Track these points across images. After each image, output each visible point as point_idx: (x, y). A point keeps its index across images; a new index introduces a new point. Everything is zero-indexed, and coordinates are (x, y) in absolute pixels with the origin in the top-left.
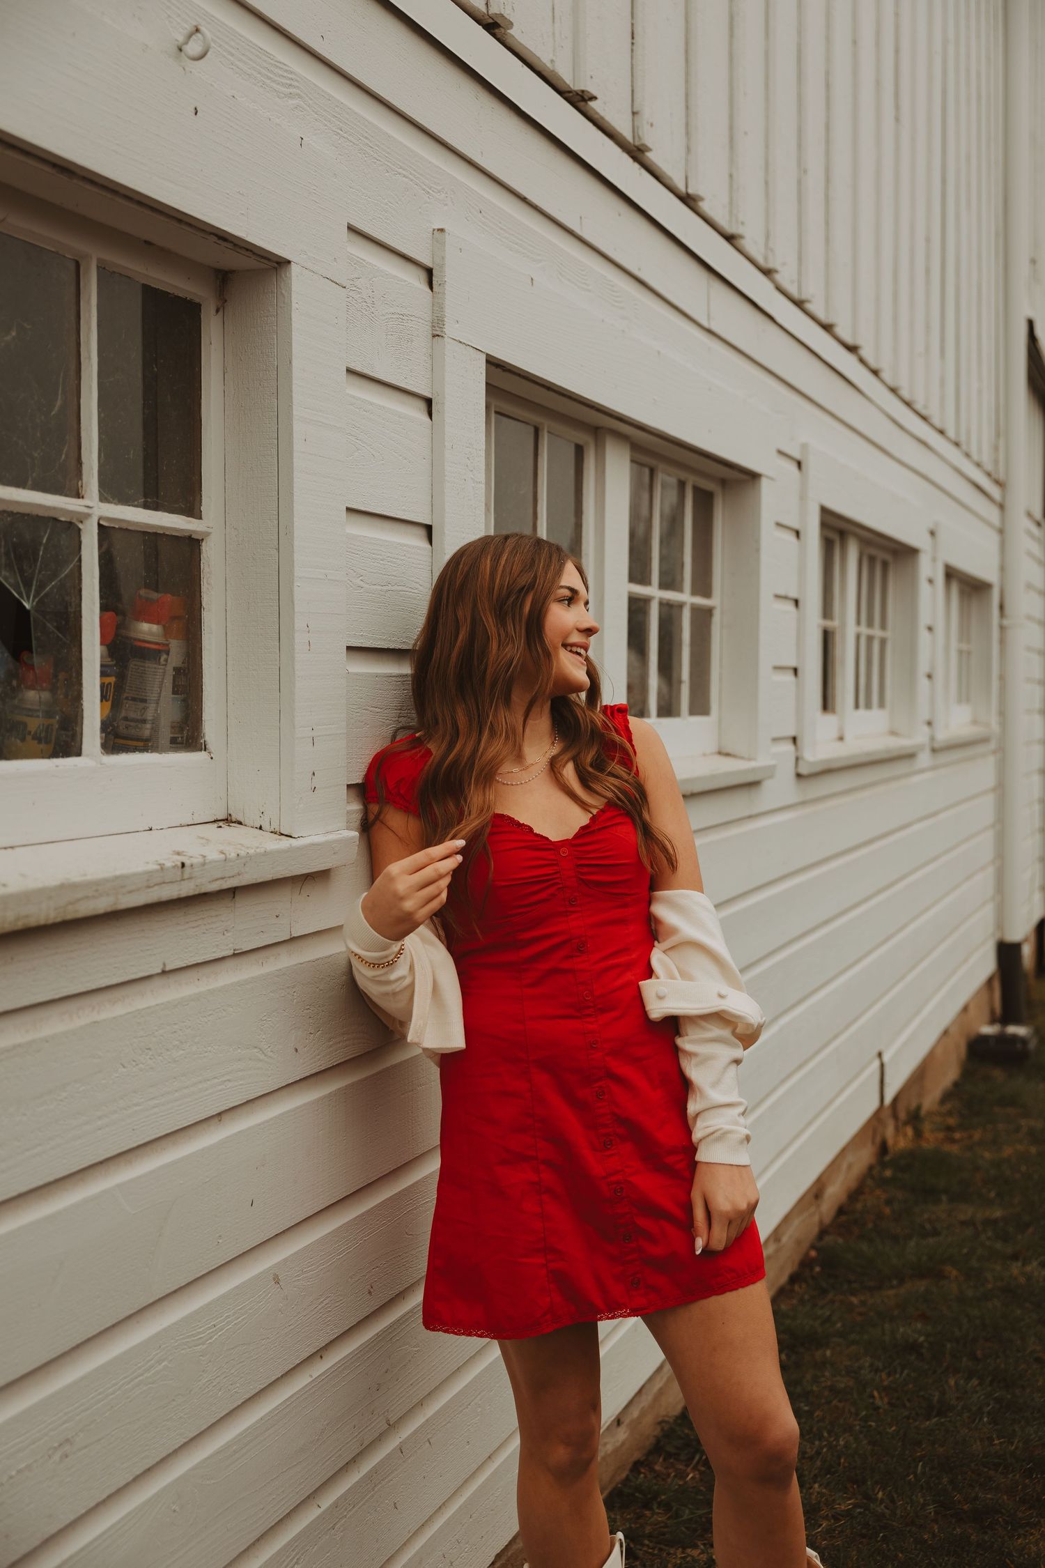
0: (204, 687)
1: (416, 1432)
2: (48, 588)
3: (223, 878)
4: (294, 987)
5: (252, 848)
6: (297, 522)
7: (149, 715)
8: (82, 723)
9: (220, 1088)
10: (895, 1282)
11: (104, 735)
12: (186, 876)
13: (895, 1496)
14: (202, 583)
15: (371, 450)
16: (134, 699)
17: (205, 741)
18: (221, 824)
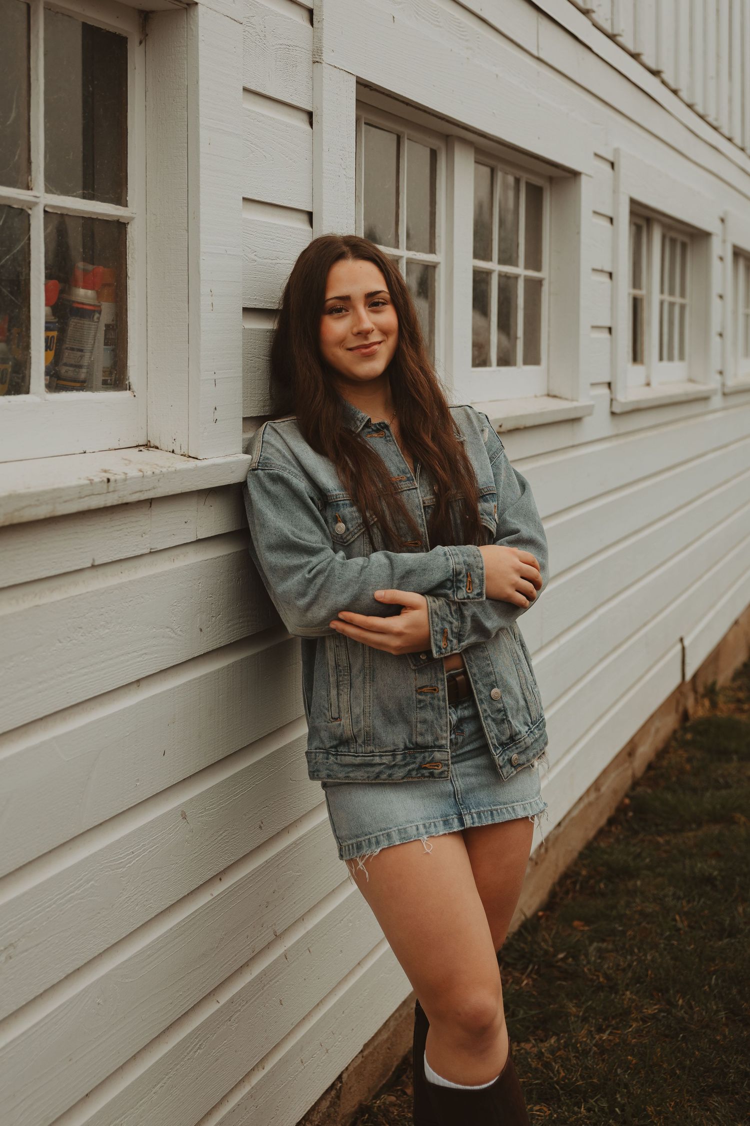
0: (128, 340)
1: (298, 942)
2: (3, 261)
3: (141, 491)
4: (199, 579)
5: (165, 467)
6: (203, 209)
7: (85, 362)
8: (30, 368)
9: (138, 659)
10: (694, 826)
11: (48, 377)
12: (111, 489)
13: (693, 1003)
14: (127, 257)
15: (263, 152)
16: (72, 349)
17: (129, 383)
18: (141, 448)
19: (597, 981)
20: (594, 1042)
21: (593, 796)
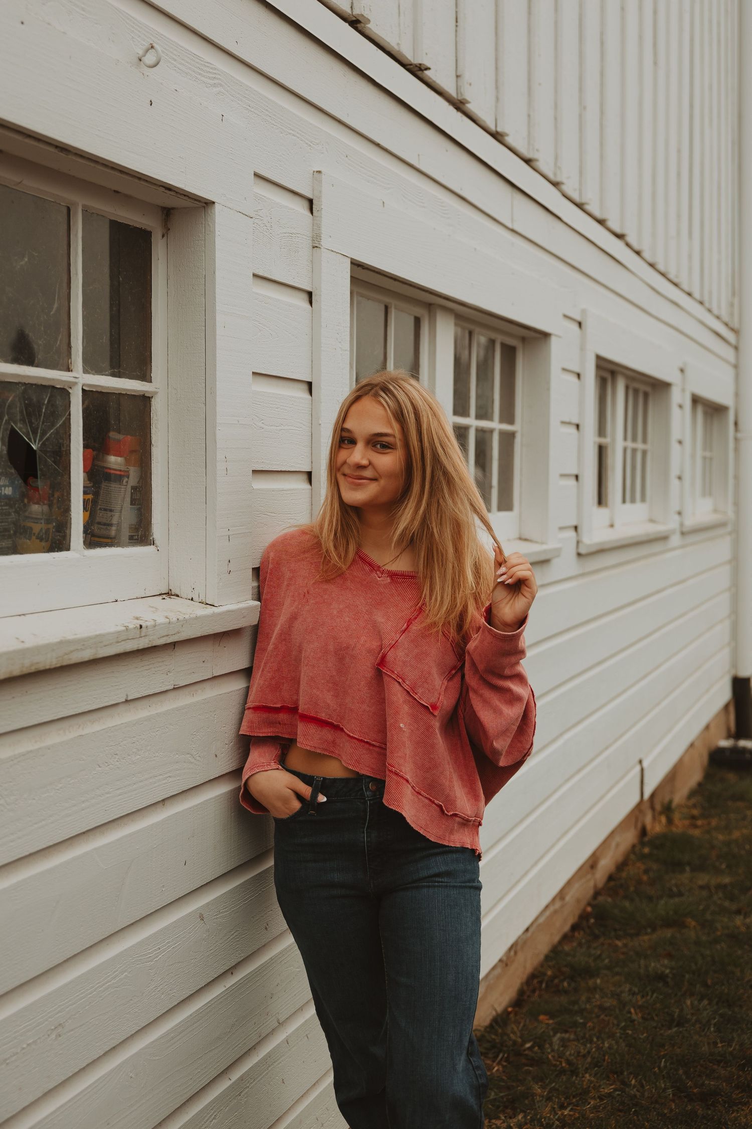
0: (152, 500)
1: (297, 1029)
2: (49, 434)
3: (167, 636)
4: (215, 712)
5: (187, 614)
6: (219, 385)
7: (115, 520)
8: (70, 528)
9: (164, 782)
10: (649, 930)
11: (85, 535)
12: (143, 634)
13: (644, 1083)
14: (152, 427)
15: (270, 331)
16: (105, 510)
17: (153, 538)
18: (164, 596)
19: (560, 1066)
20: (557, 1117)
21: (558, 905)
